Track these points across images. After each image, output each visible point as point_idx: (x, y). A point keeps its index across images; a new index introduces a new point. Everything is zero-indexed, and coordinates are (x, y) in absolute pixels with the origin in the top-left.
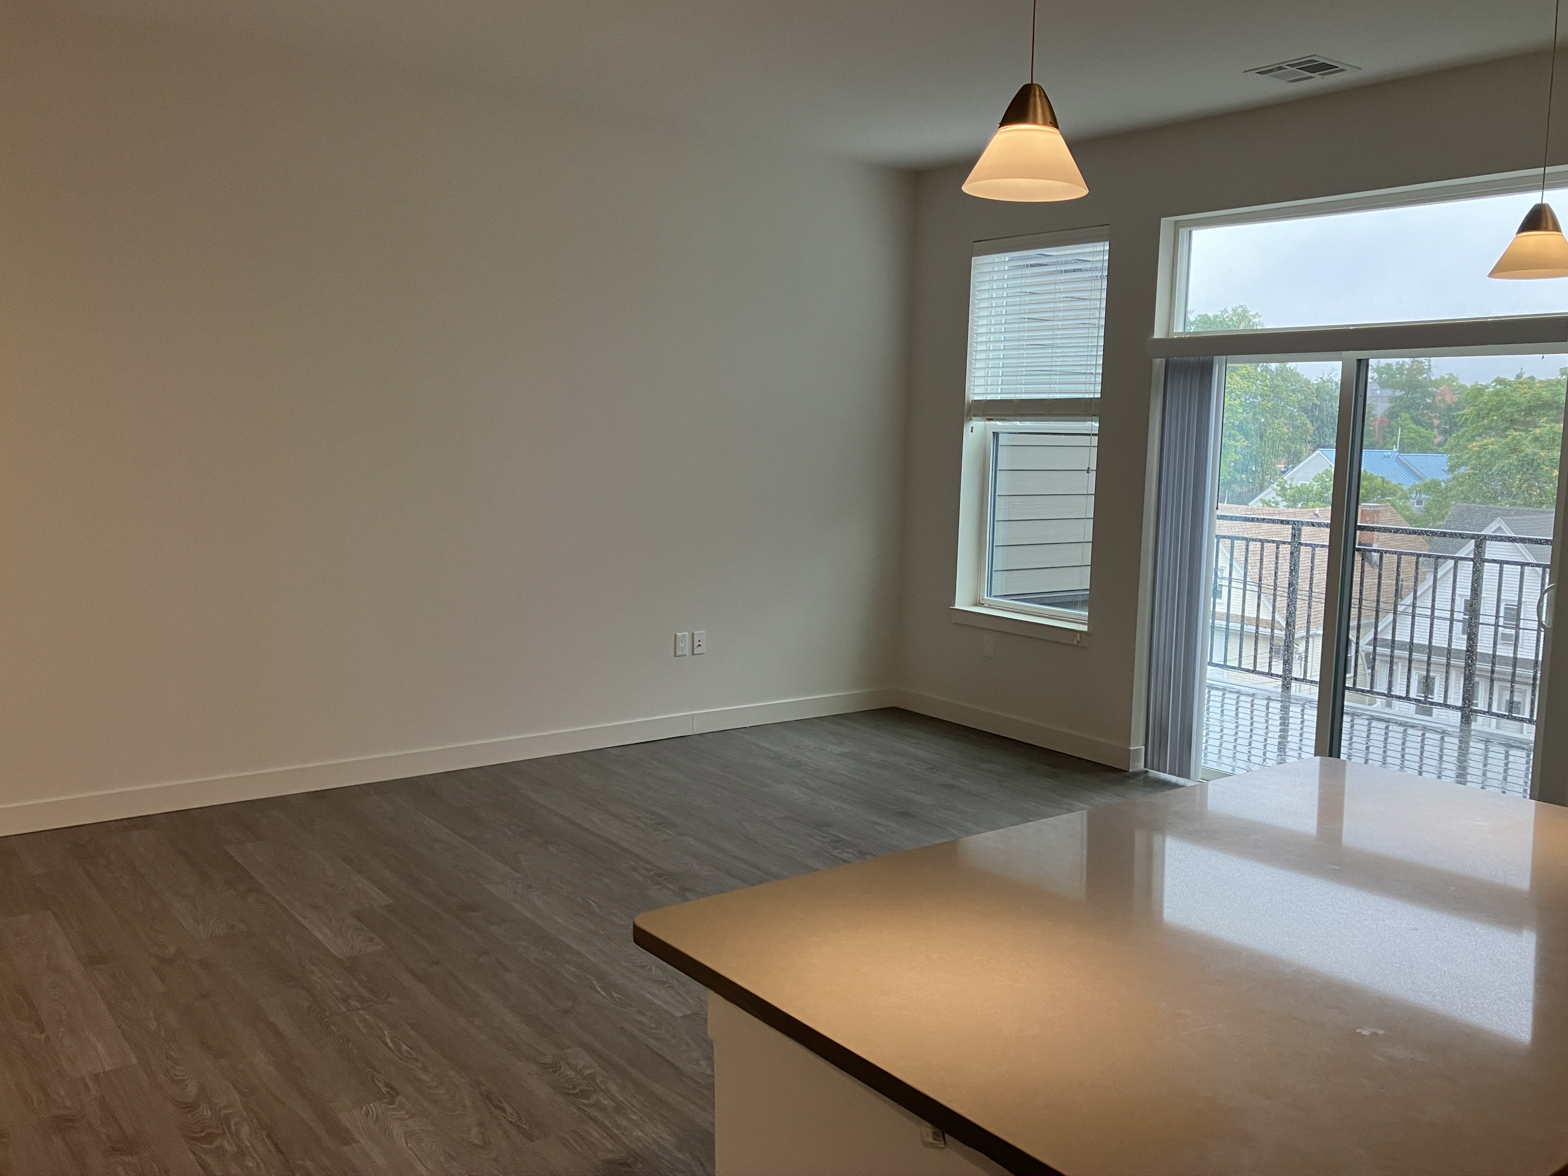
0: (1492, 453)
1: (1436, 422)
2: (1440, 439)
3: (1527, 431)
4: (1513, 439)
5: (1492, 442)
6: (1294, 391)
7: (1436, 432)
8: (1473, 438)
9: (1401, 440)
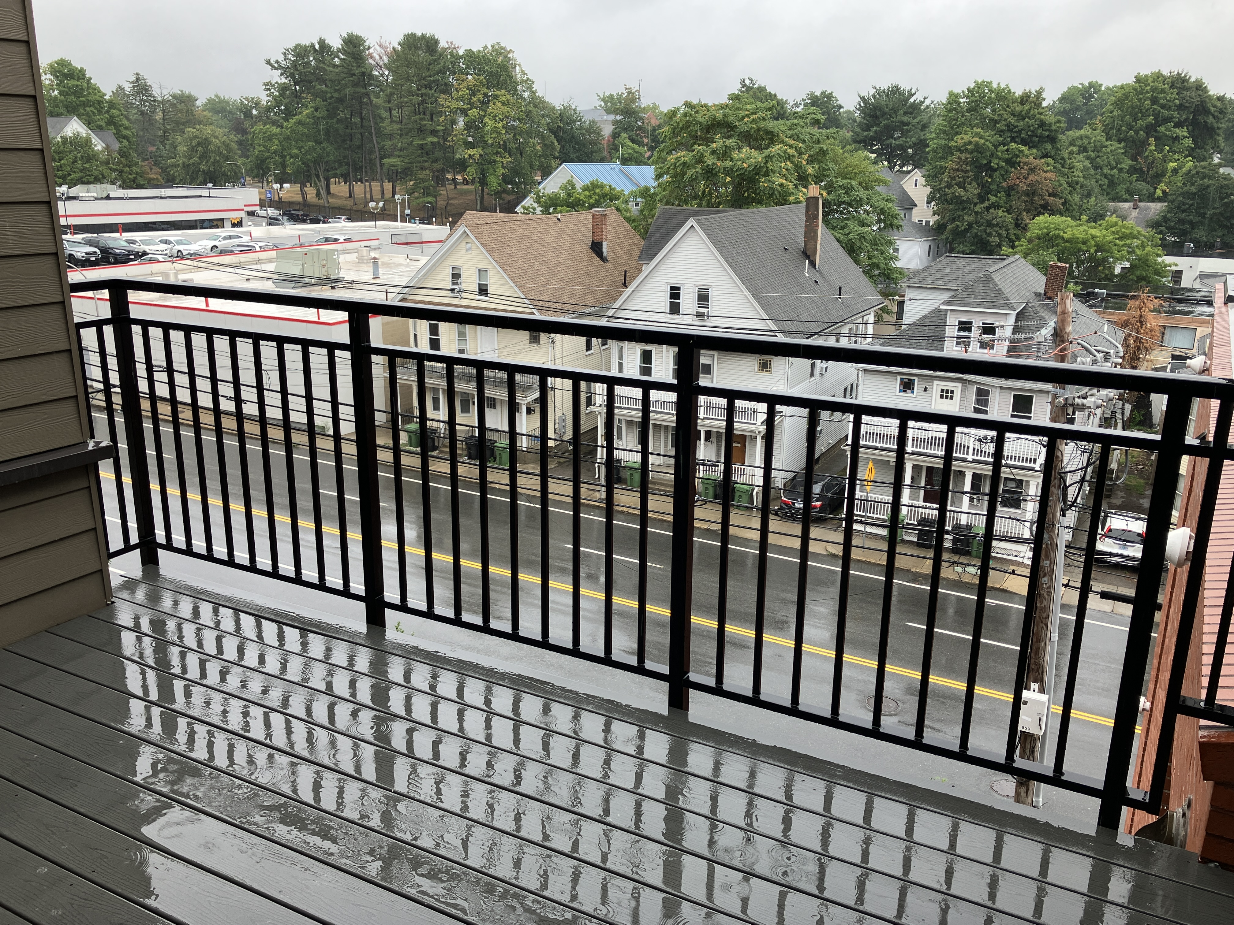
0: (684, 164)
1: (646, 140)
2: (649, 154)
3: (708, 146)
4: (698, 152)
5: (684, 155)
6: (543, 116)
7: (646, 148)
8: (670, 153)
9: (622, 154)
